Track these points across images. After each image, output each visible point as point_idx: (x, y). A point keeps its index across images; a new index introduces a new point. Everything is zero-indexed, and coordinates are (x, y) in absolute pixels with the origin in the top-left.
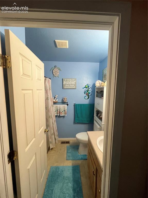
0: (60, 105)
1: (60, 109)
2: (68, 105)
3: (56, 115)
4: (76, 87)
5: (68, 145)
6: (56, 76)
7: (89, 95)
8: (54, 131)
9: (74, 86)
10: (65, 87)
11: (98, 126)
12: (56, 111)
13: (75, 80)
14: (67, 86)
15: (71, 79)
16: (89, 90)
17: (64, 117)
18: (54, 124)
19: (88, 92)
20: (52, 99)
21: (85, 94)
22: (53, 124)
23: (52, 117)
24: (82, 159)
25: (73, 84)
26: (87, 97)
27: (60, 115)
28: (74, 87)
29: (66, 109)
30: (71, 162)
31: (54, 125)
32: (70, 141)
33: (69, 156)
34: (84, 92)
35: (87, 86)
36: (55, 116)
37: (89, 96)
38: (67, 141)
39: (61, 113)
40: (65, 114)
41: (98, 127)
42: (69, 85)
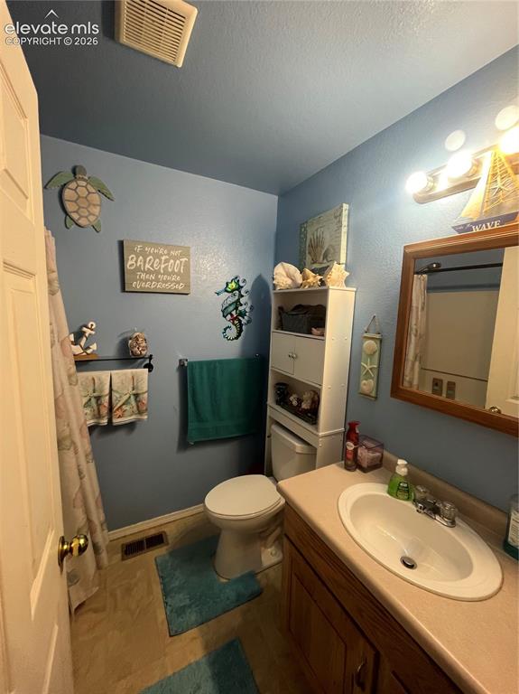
0: (114, 372)
1: (111, 390)
2: (150, 367)
3: (91, 422)
4: (188, 286)
5: (160, 552)
6: (82, 222)
7: (240, 321)
8: (87, 511)
9: (178, 283)
10: (136, 285)
11: (298, 446)
12: (87, 405)
13: (182, 255)
14: (146, 281)
15: (166, 246)
16: (242, 301)
17: (130, 426)
18: (85, 473)
19: (236, 308)
20: (67, 344)
21: (225, 317)
22: (80, 473)
23: (73, 443)
24: (240, 600)
25: (173, 273)
26: (233, 332)
27: (110, 421)
28: (180, 287)
29: (146, 389)
30: (195, 638)
31: (86, 479)
32: (164, 529)
33: (181, 611)
34: (223, 311)
35: (233, 285)
36: (86, 431)
37: (241, 328)
38: (153, 532)
39: (119, 413)
40: (140, 413)
41: (298, 450)
42: (157, 272)
